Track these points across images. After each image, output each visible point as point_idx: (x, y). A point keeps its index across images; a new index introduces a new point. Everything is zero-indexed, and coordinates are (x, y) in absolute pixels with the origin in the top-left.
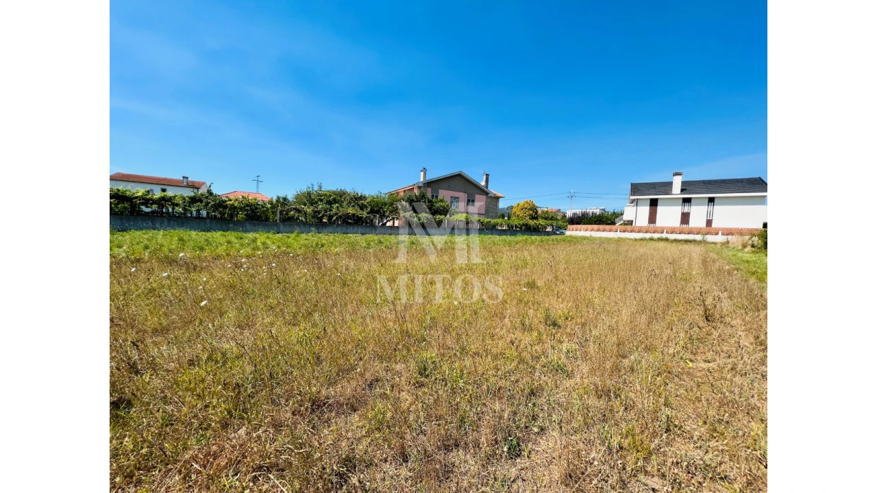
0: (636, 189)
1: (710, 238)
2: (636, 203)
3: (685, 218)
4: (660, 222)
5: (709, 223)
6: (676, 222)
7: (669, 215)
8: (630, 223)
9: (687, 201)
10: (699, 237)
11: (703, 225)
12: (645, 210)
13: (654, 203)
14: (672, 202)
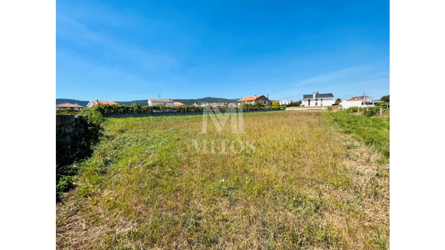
0: (305, 97)
1: (322, 108)
2: (305, 101)
3: (316, 104)
4: (311, 105)
5: (321, 105)
6: (314, 105)
7: (313, 103)
8: (304, 106)
9: (317, 100)
10: (319, 108)
11: (320, 105)
12: (307, 102)
13: (309, 100)
14: (313, 100)
